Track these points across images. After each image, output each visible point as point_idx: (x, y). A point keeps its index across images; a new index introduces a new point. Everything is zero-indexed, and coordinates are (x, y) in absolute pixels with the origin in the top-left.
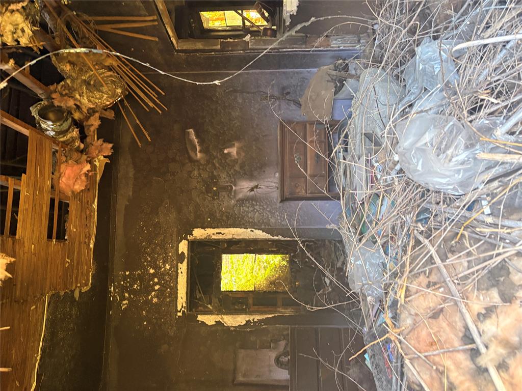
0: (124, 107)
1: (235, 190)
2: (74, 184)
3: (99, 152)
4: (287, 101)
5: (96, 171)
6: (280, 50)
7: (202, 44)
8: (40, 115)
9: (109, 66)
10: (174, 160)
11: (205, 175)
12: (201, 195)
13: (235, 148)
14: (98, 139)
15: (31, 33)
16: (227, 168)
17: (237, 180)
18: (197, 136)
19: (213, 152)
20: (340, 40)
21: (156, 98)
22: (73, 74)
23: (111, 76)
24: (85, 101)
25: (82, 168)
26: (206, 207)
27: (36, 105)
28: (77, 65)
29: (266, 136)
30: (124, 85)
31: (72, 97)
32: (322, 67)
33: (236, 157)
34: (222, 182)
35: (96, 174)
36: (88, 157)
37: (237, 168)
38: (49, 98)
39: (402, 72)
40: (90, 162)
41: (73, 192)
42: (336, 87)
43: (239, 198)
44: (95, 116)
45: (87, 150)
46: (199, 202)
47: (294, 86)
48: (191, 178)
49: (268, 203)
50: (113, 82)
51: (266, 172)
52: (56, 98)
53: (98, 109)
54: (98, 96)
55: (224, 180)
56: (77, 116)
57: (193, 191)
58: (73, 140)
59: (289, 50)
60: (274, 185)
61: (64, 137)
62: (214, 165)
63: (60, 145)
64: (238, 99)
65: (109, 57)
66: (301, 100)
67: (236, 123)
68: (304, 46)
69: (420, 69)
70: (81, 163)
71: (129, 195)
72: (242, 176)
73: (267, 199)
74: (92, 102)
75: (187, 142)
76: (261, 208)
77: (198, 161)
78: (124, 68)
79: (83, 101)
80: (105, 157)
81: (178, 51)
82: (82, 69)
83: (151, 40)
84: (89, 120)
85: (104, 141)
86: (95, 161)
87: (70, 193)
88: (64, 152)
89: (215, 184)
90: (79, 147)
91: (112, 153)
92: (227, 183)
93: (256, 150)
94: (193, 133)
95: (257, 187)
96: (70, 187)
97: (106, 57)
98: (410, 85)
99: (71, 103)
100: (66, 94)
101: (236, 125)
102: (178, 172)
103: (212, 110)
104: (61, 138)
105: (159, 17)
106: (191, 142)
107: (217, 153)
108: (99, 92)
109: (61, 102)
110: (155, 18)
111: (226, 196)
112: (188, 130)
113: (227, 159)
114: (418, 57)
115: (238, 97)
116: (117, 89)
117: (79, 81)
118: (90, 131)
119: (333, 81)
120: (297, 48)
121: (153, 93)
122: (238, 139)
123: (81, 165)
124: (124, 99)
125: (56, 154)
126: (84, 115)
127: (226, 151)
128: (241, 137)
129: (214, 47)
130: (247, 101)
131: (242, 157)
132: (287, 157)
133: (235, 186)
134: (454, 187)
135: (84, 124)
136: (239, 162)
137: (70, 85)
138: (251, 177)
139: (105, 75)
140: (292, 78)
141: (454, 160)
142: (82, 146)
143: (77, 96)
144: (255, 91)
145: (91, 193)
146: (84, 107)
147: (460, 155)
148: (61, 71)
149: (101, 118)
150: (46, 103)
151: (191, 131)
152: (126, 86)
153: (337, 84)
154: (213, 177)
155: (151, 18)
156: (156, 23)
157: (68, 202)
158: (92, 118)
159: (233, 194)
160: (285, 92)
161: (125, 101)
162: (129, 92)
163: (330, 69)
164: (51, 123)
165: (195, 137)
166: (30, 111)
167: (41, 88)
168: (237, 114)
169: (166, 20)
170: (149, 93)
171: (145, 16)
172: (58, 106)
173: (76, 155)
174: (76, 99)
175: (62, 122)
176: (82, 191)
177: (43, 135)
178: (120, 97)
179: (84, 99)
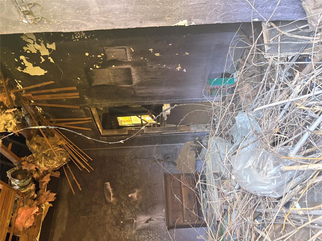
0: (67, 169)
1: (136, 223)
2: (25, 222)
3: (46, 199)
4: (167, 163)
5: (42, 212)
6: (162, 133)
7: (117, 132)
8: (12, 176)
9: (60, 145)
10: (96, 203)
11: (115, 213)
12: (112, 227)
13: (136, 193)
14: (47, 191)
15: (15, 125)
16: (130, 207)
17: (137, 216)
18: (112, 187)
19: (121, 197)
20: (195, 127)
21: (87, 162)
22: (38, 150)
23: (61, 151)
24: (42, 166)
25: (33, 211)
26: (115, 236)
27: (11, 170)
28: (41, 146)
29: (155, 184)
30: (68, 155)
31: (34, 164)
32: (187, 143)
33: (137, 199)
34: (127, 217)
35: (42, 215)
36: (38, 203)
37: (137, 207)
38: (20, 165)
39: (230, 132)
40: (39, 206)
41: (24, 228)
42: (196, 153)
43: (138, 228)
44: (47, 176)
45: (38, 198)
46: (110, 232)
47: (171, 153)
48: (106, 215)
49: (158, 231)
50: (62, 154)
51: (156, 209)
52: (24, 165)
53: (50, 171)
54: (51, 163)
55: (128, 216)
56: (36, 176)
57: (107, 224)
58: (30, 191)
59: (167, 133)
60: (162, 217)
61: (24, 190)
62: (122, 205)
63: (21, 195)
64: (138, 162)
65: (61, 140)
66: (176, 161)
67: (136, 177)
68: (176, 131)
69: (240, 127)
70: (32, 207)
71: (63, 230)
72: (140, 212)
73: (158, 228)
74: (46, 166)
75: (105, 190)
76: (154, 235)
77: (111, 203)
78: (70, 146)
79: (41, 166)
80: (50, 202)
81: (103, 136)
82: (44, 147)
83: (87, 130)
84: (44, 178)
85: (50, 192)
86: (43, 206)
87: (21, 229)
88: (23, 200)
89: (122, 219)
90: (33, 196)
91: (55, 199)
92: (130, 218)
93: (149, 194)
94: (109, 184)
95: (150, 219)
96: (22, 224)
97: (60, 140)
98: (236, 138)
99: (33, 167)
100: (31, 162)
101: (137, 178)
102: (98, 211)
103: (122, 169)
104: (22, 190)
105: (93, 118)
106: (108, 190)
107: (124, 197)
108: (52, 160)
109: (27, 167)
110: (91, 118)
111: (129, 227)
112: (106, 183)
113: (130, 201)
114: (237, 122)
115: (138, 161)
116: (64, 158)
117: (41, 154)
118: (43, 186)
119: (194, 150)
120: (171, 132)
121: (86, 159)
122: (137, 187)
123: (32, 208)
124: (67, 164)
125: (18, 201)
126: (40, 175)
127: (130, 196)
128: (140, 186)
129: (124, 133)
130: (143, 163)
131: (140, 199)
132: (169, 198)
133: (136, 220)
134: (273, 192)
135: (39, 181)
136: (138, 202)
137: (35, 157)
138: (146, 213)
139: (57, 150)
140: (170, 149)
141: (268, 173)
142: (36, 196)
143: (38, 163)
144: (148, 157)
145: (36, 229)
146: (41, 170)
147: (271, 170)
148: (31, 149)
149: (51, 177)
150: (17, 168)
151: (108, 183)
152: (69, 156)
153: (196, 152)
154: (121, 214)
155: (88, 119)
156: (91, 121)
157: (19, 236)
158: (45, 177)
159: (134, 225)
160: (166, 157)
161: (68, 166)
162: (71, 160)
163: (192, 143)
164: (18, 181)
165: (110, 188)
166: (7, 174)
167: (16, 159)
168: (137, 171)
169: (97, 119)
170: (82, 159)
171: (85, 117)
172: (24, 169)
173: (30, 201)
174: (37, 165)
175: (25, 180)
176: (30, 227)
177: (11, 189)
178: (65, 163)
179: (42, 165)
